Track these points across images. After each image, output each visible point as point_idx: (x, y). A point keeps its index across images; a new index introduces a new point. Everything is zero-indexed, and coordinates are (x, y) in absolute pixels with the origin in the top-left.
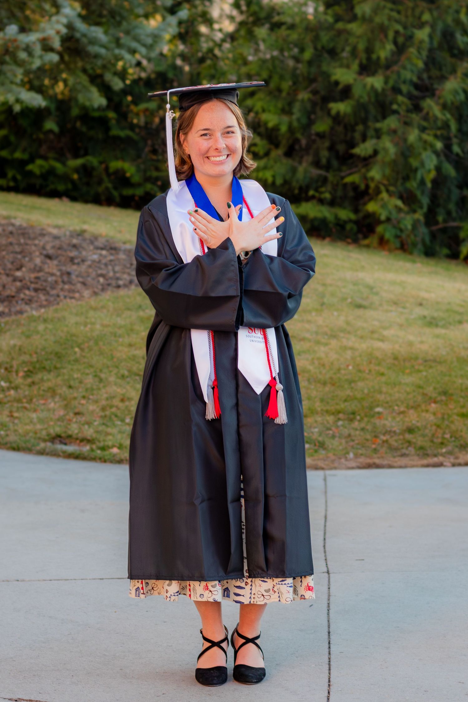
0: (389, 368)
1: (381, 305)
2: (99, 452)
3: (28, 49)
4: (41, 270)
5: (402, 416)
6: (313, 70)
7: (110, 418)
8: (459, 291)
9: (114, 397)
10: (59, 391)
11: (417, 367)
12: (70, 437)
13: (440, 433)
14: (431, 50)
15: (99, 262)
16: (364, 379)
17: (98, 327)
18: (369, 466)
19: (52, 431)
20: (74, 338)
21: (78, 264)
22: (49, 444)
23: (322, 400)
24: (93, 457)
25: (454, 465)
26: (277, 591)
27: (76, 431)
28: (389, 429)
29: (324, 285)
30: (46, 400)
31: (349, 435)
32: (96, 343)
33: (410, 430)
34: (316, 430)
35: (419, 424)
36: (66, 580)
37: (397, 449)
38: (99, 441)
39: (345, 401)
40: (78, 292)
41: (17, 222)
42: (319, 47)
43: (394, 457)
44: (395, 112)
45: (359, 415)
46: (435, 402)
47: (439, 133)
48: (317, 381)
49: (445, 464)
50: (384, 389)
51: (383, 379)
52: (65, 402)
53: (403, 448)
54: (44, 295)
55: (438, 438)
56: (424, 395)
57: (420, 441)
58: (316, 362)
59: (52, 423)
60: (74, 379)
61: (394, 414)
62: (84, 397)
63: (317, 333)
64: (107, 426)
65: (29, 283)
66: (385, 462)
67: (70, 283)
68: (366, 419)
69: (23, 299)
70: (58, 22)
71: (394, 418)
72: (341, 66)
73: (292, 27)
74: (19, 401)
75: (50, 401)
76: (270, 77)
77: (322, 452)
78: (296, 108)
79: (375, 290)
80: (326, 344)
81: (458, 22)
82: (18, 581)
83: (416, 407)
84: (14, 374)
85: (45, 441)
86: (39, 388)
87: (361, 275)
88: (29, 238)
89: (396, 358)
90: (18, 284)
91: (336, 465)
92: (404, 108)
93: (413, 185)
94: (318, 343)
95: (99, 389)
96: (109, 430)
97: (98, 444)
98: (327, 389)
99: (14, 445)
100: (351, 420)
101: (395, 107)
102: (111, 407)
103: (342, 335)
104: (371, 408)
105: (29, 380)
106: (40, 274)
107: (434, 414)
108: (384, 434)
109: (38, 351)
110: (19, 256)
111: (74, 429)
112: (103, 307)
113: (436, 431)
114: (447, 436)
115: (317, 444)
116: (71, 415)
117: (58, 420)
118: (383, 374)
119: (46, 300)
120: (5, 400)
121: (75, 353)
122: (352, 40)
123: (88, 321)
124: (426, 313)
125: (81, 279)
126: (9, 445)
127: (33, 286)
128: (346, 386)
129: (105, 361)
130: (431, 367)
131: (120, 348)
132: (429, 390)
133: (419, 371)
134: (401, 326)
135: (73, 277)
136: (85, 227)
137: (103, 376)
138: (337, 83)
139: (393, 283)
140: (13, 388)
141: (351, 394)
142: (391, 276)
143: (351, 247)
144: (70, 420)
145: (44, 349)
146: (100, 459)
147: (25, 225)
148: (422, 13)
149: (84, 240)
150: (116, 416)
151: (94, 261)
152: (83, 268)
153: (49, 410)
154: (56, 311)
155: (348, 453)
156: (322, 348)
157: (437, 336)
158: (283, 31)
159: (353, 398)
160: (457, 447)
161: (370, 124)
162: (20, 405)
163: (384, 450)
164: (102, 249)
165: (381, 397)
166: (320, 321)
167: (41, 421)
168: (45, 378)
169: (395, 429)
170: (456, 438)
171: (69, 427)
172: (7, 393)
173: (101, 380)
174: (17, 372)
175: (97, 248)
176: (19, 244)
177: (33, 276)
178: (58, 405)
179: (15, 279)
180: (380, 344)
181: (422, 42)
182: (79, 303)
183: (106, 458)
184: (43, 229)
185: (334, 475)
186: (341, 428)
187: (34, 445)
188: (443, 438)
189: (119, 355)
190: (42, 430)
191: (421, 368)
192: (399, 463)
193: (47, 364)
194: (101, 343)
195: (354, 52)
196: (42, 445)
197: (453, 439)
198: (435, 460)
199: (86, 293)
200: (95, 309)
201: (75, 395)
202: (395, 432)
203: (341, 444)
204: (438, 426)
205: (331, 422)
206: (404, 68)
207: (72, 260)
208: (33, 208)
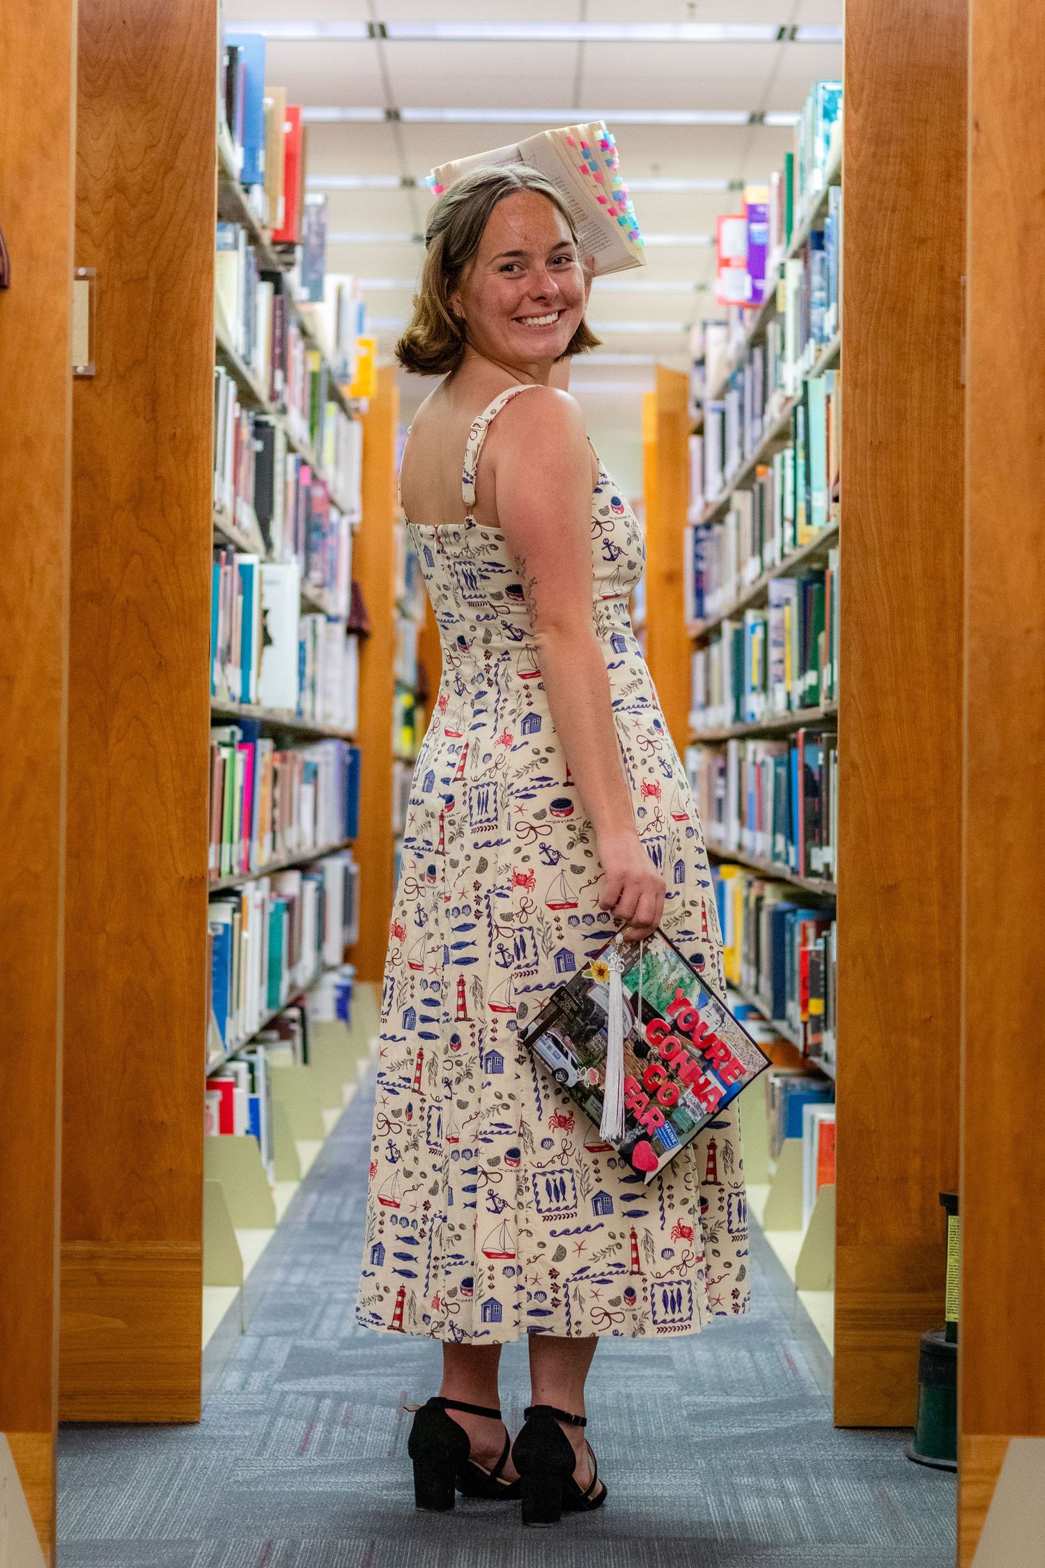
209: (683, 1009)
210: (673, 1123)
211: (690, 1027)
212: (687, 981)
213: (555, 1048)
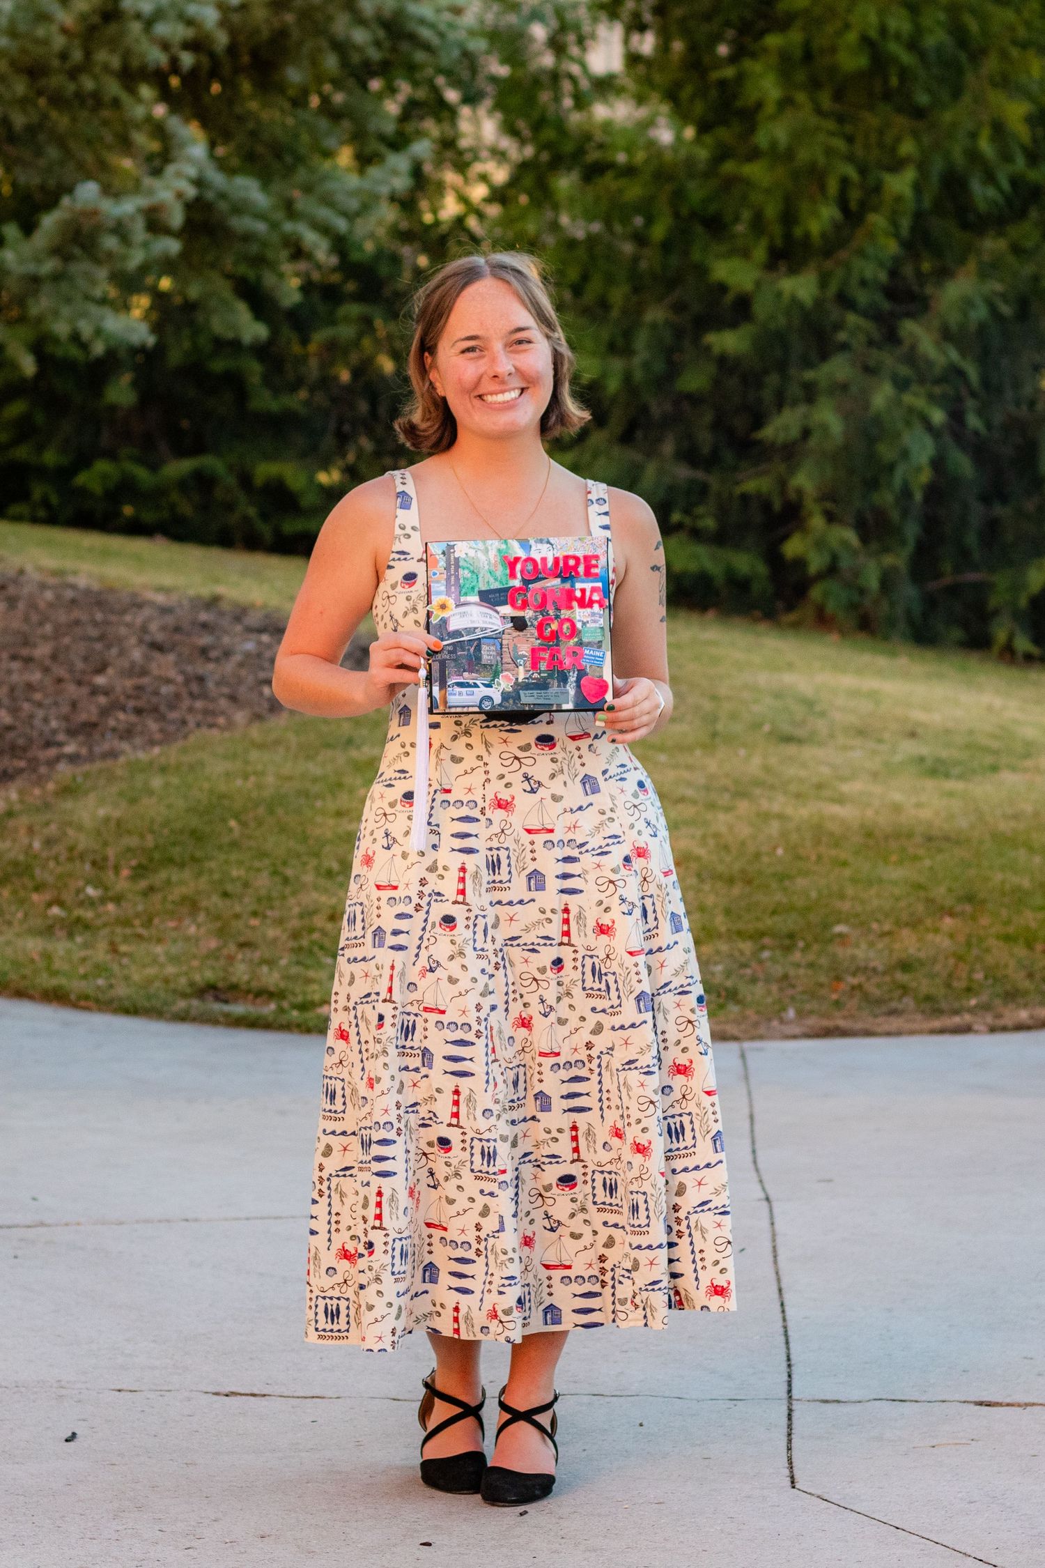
0: (857, 853)
1: (832, 736)
2: (295, 1013)
3: (120, 230)
4: (144, 672)
5: (886, 940)
6: (674, 260)
7: (310, 952)
8: (990, 708)
9: (315, 912)
10: (204, 903)
11: (911, 850)
12: (234, 987)
13: (963, 971)
14: (918, 216)
15: (259, 655)
16: (805, 873)
17: (270, 779)
18: (827, 1033)
19: (197, 978)
20: (226, 802)
21: (217, 660)
22: (195, 1003)
23: (728, 912)
24: (284, 1023)
25: (993, 1030)
26: (641, 1305)
27: (246, 978)
28: (862, 964)
29: (714, 698)
30: (180, 920)
31: (785, 977)
32: (271, 811)
33: (905, 966)
34: (719, 968)
35: (922, 955)
36: (276, 1218)
37: (879, 1002)
38: (294, 994)
39: (774, 913)
40: (223, 713)
41: (82, 582)
42: (684, 211)
43: (876, 1016)
44: (844, 347)
45: (803, 939)
46: (952, 914)
47: (937, 390)
48: (717, 877)
49: (976, 1027)
50: (850, 891)
51: (847, 872)
52: (219, 924)
53: (891, 999)
54: (156, 720)
55: (959, 979)
56: (930, 901)
57: (925, 986)
58: (711, 842)
59: (195, 963)
60: (233, 880)
61: (871, 937)
62: (255, 914)
63: (707, 788)
64: (307, 967)
65: (122, 698)
66: (859, 1026)
67: (204, 695)
68: (816, 947)
69: (114, 730)
70: (179, 175)
71: (871, 945)
72: (731, 253)
73: (629, 171)
74: (126, 923)
75: (187, 922)
76: (585, 278)
77: (734, 1009)
78: (641, 341)
79: (818, 708)
80: (728, 809)
81: (974, 156)
82: (187, 1220)
83: (914, 924)
84: (111, 874)
85: (184, 995)
86: (165, 899)
87: (788, 678)
88: (112, 612)
89: (869, 834)
90: (102, 700)
91: (762, 1030)
92: (862, 338)
93: (886, 498)
94: (712, 806)
95: (284, 898)
96: (311, 974)
97: (291, 998)
98: (736, 890)
99: (127, 1004)
100: (788, 949)
101: (842, 336)
102: (311, 930)
103: (758, 791)
104: (826, 926)
105: (143, 884)
106: (145, 681)
107: (951, 936)
108: (854, 974)
109: (156, 827)
110: (98, 646)
111: (241, 972)
112: (277, 742)
113: (956, 966)
114: (979, 976)
115: (723, 993)
116: (232, 948)
117: (207, 957)
118: (845, 864)
119: (161, 731)
120: (99, 922)
121: (231, 830)
122: (756, 197)
123: (250, 769)
124: (924, 750)
125: (226, 690)
126: (115, 1005)
127: (131, 704)
128: (774, 885)
129: (292, 843)
130: (940, 851)
131: (319, 819)
132: (940, 892)
133: (916, 858)
134: (875, 775)
135: (210, 685)
136: (220, 589)
137: (289, 872)
138: (722, 288)
139: (854, 693)
140: (112, 899)
141: (785, 900)
142: (848, 681)
143: (762, 627)
144: (231, 958)
145: (166, 823)
146: (299, 1026)
147: (96, 586)
148: (898, 140)
149: (222, 614)
150: (322, 948)
151: (248, 655)
152: (229, 667)
153: (187, 939)
154: (184, 751)
155: (784, 1009)
156: (722, 817)
157: (951, 794)
158: (609, 181)
159: (791, 908)
160: (998, 995)
161: (793, 371)
162: (128, 931)
163: (853, 1003)
164: (261, 630)
165: (846, 906)
166: (712, 765)
167: (174, 959)
168: (174, 878)
169: (872, 964)
170: (995, 979)
171: (231, 970)
172: (101, 909)
173: (286, 881)
174: (117, 869)
175: (249, 630)
176: (95, 624)
177: (129, 683)
178: (203, 930)
179: (95, 691)
180: (836, 809)
181: (899, 199)
182: (227, 734)
183: (311, 1024)
184: (134, 595)
185: (761, 1050)
186: (769, 964)
187: (166, 1003)
188: (970, 979)
189: (318, 832)
190: (178, 975)
191: (921, 852)
192: (886, 1027)
193: (176, 852)
194: (280, 811)
195: (758, 224)
196: (181, 1004)
197: (990, 981)
198: (957, 1020)
199: (240, 717)
200: (261, 746)
201: (238, 909)
202: (874, 970)
203: (769, 993)
204: (960, 958)
205: (748, 952)
206: (861, 253)
207: (204, 651)
208: (105, 554)
209: (519, 567)
210: (589, 644)
211: (536, 572)
212: (504, 546)
213: (464, 690)
